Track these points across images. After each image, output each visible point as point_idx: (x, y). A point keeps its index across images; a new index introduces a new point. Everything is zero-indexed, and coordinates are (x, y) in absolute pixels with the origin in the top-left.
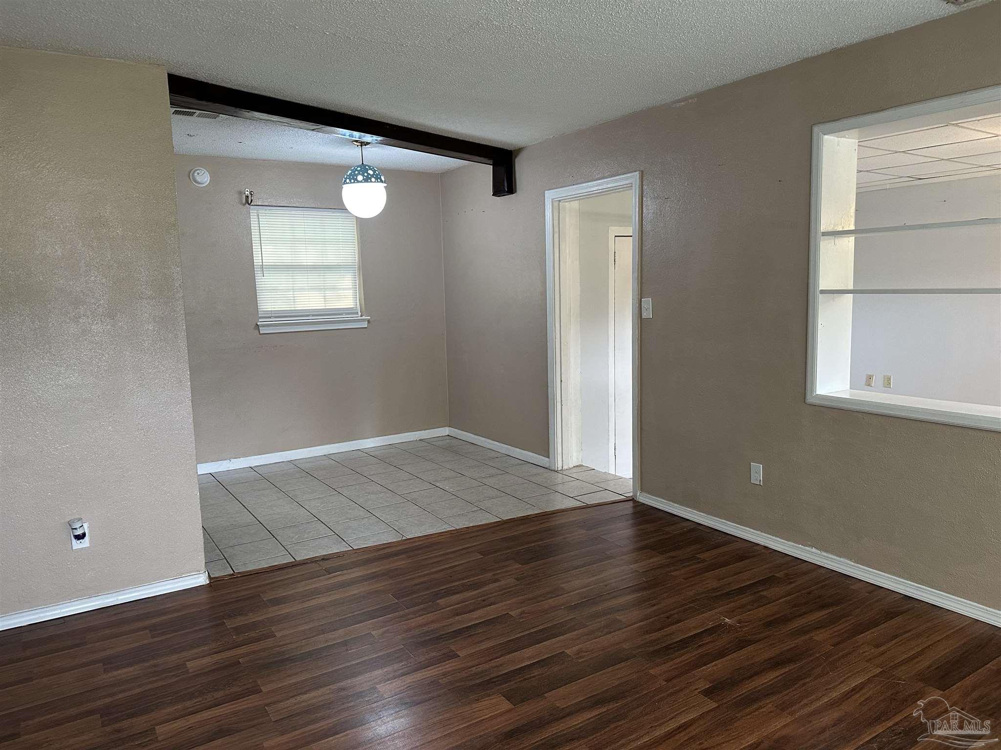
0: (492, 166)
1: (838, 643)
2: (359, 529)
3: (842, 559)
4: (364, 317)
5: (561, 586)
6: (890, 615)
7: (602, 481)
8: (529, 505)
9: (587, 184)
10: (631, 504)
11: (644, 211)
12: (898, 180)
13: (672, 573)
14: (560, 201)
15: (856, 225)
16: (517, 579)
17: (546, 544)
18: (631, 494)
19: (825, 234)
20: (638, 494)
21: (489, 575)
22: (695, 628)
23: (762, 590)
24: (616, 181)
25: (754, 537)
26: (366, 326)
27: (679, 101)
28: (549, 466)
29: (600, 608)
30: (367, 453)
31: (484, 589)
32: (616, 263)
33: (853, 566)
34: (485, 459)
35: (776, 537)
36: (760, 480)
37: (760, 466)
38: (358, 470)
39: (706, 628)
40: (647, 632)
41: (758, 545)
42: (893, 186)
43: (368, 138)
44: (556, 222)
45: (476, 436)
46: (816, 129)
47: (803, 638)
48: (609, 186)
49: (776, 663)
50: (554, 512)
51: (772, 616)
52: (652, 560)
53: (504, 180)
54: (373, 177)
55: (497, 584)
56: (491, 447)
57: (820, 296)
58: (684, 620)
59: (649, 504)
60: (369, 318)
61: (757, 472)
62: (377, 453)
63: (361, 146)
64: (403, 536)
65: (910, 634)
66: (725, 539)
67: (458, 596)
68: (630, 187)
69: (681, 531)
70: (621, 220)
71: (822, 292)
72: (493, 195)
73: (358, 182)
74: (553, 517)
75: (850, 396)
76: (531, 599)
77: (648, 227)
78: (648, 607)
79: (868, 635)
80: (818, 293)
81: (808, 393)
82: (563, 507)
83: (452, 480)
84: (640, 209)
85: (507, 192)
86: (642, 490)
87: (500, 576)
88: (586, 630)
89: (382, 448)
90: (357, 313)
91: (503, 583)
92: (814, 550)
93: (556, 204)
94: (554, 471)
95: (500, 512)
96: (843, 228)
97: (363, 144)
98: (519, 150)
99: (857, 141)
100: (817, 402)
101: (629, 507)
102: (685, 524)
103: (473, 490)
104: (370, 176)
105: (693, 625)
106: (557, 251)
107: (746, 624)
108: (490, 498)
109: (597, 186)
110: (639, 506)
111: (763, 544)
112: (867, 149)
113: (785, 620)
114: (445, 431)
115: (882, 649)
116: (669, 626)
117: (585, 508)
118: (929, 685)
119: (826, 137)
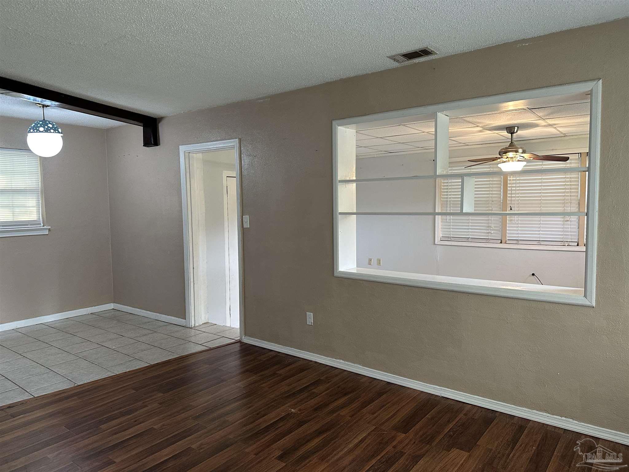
0: (142, 127)
1: (353, 415)
2: (40, 382)
3: (356, 365)
4: (45, 227)
5: (191, 403)
6: (380, 394)
7: (222, 331)
8: (170, 353)
9: (206, 143)
10: (239, 343)
11: (242, 163)
12: (380, 153)
13: (262, 385)
14: (189, 153)
15: (356, 177)
16: (160, 404)
17: (181, 378)
18: (239, 338)
19: (340, 181)
20: (243, 338)
21: (140, 403)
22: (273, 418)
23: (313, 389)
24: (224, 143)
25: (309, 357)
26: (48, 233)
27: (260, 99)
28: (186, 325)
29: (215, 414)
30: (49, 326)
31: (136, 413)
32: (228, 193)
33: (361, 368)
34: (140, 324)
35: (321, 355)
36: (312, 322)
37: (311, 314)
38: (41, 339)
39: (280, 417)
40: (245, 426)
41: (311, 361)
42: (378, 156)
43: (48, 102)
44: (187, 166)
45: (134, 308)
46: (334, 123)
47: (335, 415)
48: (220, 146)
49: (319, 433)
50: (188, 355)
51: (318, 403)
52: (249, 379)
53: (151, 137)
54: (52, 129)
55: (146, 409)
56: (145, 315)
57: (339, 216)
58: (268, 414)
59: (250, 343)
60: (50, 227)
61: (310, 318)
62: (57, 325)
63: (43, 107)
64: (75, 383)
65: (390, 404)
66: (293, 360)
67: (116, 420)
68: (233, 147)
69: (268, 358)
70: (229, 167)
71: (341, 213)
72: (143, 146)
73: (40, 132)
74: (185, 359)
75: (357, 271)
76: (170, 415)
77: (245, 173)
78: (246, 410)
79: (369, 408)
80: (338, 214)
81: (335, 270)
82: (193, 351)
83: (114, 340)
84: (240, 162)
85: (153, 144)
86: (246, 334)
87: (148, 403)
88: (205, 430)
89: (62, 321)
90: (40, 223)
91: (149, 407)
92: (341, 361)
93: (187, 154)
94: (189, 328)
95: (149, 360)
96: (350, 178)
97: (44, 106)
98: (161, 119)
99: (355, 131)
100: (339, 275)
101: (237, 347)
102: (270, 353)
103: (130, 346)
104: (49, 128)
105: (272, 416)
106: (188, 184)
107: (303, 411)
108: (142, 351)
109: (213, 145)
110: (244, 344)
111: (314, 360)
112: (363, 135)
113: (326, 405)
114: (111, 306)
115: (375, 415)
116: (259, 419)
117: (209, 350)
118: (399, 432)
119: (339, 127)
